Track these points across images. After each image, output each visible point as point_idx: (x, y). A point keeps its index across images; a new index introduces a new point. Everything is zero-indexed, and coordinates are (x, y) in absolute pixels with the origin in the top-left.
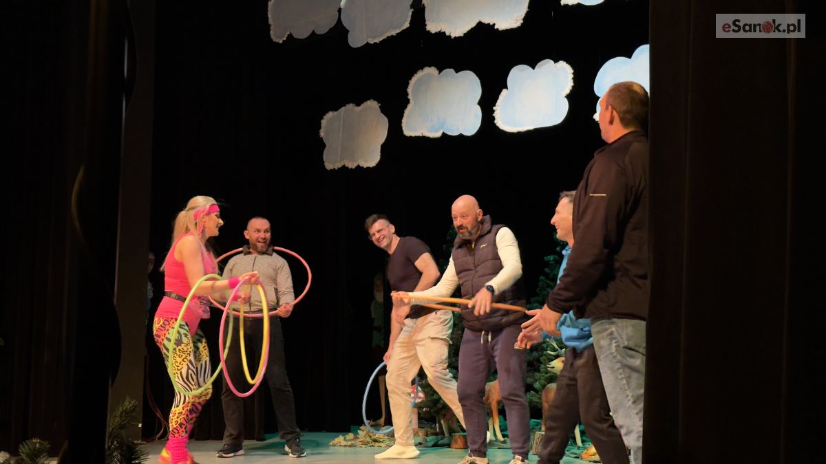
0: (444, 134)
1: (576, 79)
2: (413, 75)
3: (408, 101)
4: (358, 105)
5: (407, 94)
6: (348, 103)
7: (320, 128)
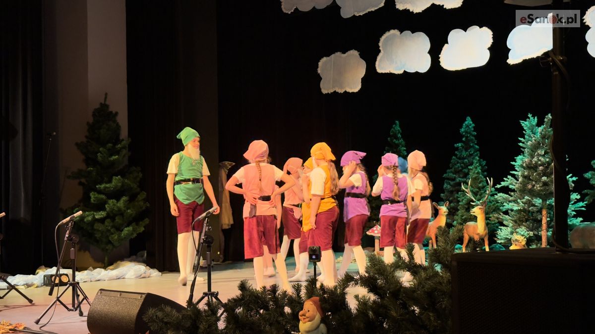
0: (405, 71)
1: (495, 38)
2: (383, 35)
3: (380, 51)
4: (344, 53)
5: (379, 47)
6: (337, 52)
7: (318, 67)
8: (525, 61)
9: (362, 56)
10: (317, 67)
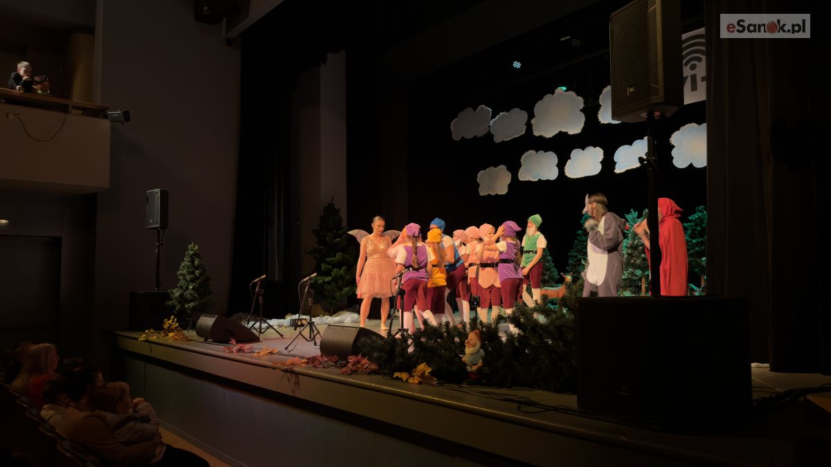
0: (539, 180)
1: (605, 154)
2: (523, 154)
3: (521, 165)
4: (496, 167)
5: (521, 162)
6: (491, 167)
8: (627, 171)
9: (508, 169)
10: (476, 177)
